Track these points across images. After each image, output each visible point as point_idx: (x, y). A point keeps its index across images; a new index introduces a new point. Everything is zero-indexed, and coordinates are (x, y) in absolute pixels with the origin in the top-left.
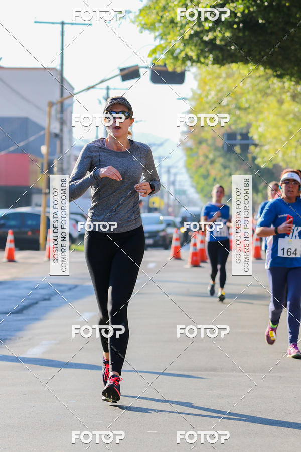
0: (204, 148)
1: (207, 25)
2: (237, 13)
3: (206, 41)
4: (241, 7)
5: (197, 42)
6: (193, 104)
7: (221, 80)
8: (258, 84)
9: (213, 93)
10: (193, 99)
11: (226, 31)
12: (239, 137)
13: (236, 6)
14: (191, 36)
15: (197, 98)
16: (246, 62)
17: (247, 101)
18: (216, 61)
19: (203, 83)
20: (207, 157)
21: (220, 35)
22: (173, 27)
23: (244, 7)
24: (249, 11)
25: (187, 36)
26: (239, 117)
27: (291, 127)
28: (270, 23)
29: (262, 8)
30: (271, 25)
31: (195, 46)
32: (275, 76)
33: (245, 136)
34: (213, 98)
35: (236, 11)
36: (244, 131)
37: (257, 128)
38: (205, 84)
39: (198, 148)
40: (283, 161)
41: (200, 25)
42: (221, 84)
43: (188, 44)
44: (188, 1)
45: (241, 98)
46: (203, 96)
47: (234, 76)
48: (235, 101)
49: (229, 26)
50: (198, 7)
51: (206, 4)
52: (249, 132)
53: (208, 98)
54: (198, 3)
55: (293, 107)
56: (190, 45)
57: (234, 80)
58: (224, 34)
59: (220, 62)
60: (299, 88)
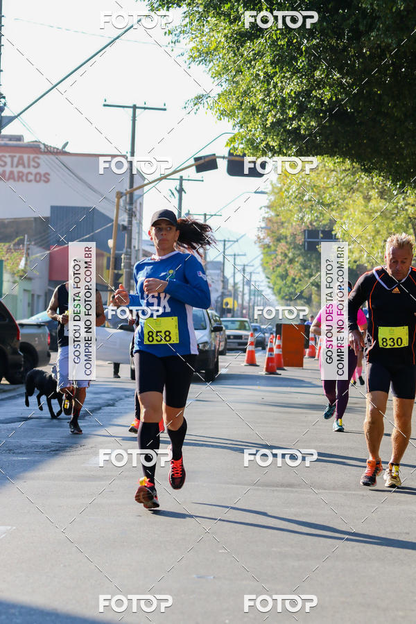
0: (283, 246)
1: (290, 113)
2: (324, 101)
3: (289, 130)
4: (328, 95)
6: (272, 198)
8: (344, 178)
9: (294, 187)
10: (273, 191)
11: (311, 121)
12: (321, 235)
13: (323, 93)
14: (273, 124)
15: (278, 192)
16: (332, 154)
17: (331, 195)
18: (300, 152)
19: (284, 176)
20: (286, 256)
21: (306, 124)
22: (253, 115)
23: (332, 95)
24: (337, 99)
25: (268, 125)
26: (322, 213)
27: (378, 226)
28: (359, 112)
31: (277, 135)
32: (363, 170)
33: (328, 234)
34: (294, 192)
35: (323, 99)
36: (327, 229)
37: (342, 225)
38: (287, 176)
39: (276, 246)
40: (368, 262)
41: (283, 113)
42: (303, 178)
43: (270, 133)
44: (271, 87)
45: (324, 193)
46: (283, 190)
47: (318, 169)
48: (318, 196)
49: (315, 114)
50: (282, 93)
51: (291, 90)
52: (333, 230)
53: (289, 192)
54: (282, 89)
55: (381, 205)
56: (272, 134)
57: (318, 174)
58: (309, 122)
59: (303, 153)
60: (389, 183)
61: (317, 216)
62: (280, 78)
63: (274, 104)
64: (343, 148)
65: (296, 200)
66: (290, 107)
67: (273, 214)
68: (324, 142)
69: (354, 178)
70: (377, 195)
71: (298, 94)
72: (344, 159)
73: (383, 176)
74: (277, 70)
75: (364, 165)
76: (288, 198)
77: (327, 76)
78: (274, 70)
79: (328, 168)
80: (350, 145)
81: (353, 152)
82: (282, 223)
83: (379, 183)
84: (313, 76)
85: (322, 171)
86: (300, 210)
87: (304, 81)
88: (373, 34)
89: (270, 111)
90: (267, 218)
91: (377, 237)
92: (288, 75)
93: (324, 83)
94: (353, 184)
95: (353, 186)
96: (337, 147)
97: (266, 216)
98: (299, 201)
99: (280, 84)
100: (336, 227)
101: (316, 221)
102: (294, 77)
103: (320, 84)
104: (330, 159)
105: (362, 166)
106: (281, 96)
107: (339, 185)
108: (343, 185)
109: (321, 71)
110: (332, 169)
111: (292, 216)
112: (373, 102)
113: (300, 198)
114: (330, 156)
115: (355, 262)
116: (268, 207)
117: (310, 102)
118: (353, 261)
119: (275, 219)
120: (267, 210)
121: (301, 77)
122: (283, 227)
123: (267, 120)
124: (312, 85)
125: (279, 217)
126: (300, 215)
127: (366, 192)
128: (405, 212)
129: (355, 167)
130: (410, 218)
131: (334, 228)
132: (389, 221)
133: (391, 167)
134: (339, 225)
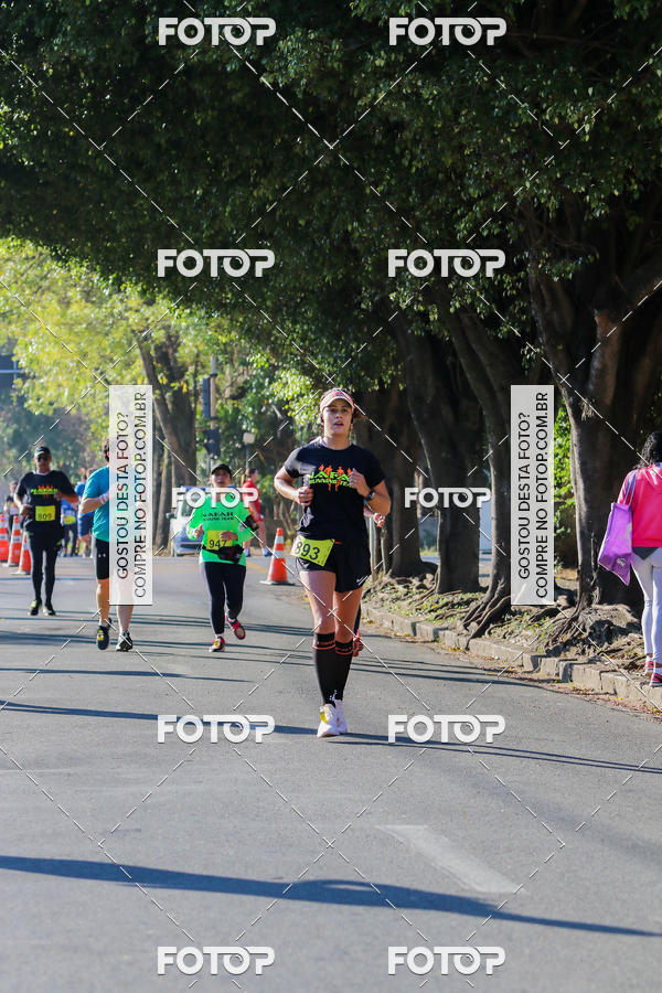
33: (6, 361)
36: (4, 353)
37: (26, 347)
52: (13, 355)
55: (86, 311)
60: (96, 277)
64: (19, 223)
69: (42, 271)
70: (79, 297)
72: (23, 241)
80: (31, 219)
81: (37, 230)
83: (80, 278)
88: (57, 41)
94: (41, 280)
95: (41, 283)
96: (10, 222)
100: (17, 350)
105: (51, 251)
107: (19, 283)
108: (25, 282)
110: (6, 257)
112: (63, 150)
115: (51, 404)
118: (47, 402)
127: (62, 292)
128: (124, 322)
129: (41, 254)
130: (133, 331)
131: (14, 352)
132: (100, 337)
133: (98, 251)
134: (23, 346)
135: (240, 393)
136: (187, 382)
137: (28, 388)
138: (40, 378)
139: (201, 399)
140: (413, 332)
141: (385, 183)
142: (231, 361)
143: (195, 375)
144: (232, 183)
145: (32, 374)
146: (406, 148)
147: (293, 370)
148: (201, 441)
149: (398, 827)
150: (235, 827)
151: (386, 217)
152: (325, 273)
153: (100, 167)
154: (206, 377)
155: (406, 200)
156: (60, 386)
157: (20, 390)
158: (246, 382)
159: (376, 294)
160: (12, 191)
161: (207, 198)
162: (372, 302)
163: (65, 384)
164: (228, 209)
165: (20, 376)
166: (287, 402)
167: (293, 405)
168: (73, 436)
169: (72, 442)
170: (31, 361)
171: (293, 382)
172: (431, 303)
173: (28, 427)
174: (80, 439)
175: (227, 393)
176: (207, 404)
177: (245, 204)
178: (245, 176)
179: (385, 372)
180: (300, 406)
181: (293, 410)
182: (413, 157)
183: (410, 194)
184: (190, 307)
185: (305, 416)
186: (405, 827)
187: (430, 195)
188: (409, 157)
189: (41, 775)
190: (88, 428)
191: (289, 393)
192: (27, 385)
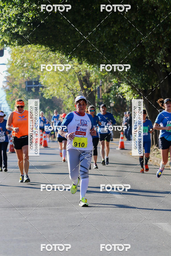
0: (15, 90)
1: (13, 25)
2: (29, 18)
3: (14, 33)
4: (31, 15)
5: (9, 34)
6: (9, 66)
7: (23, 53)
8: (43, 55)
9: (19, 61)
10: (9, 64)
11: (24, 28)
12: (34, 83)
13: (28, 14)
14: (5, 31)
15: (11, 63)
17: (37, 64)
18: (20, 44)
19: (14, 55)
20: (17, 94)
23: (33, 15)
24: (36, 16)
25: (3, 31)
26: (33, 73)
27: (60, 77)
28: (47, 23)
29: (42, 15)
30: (47, 24)
31: (8, 36)
32: (51, 51)
33: (37, 83)
34: (19, 63)
35: (28, 17)
36: (37, 80)
37: (43, 78)
38: (15, 56)
39: (12, 90)
40: (58, 95)
41: (10, 25)
42: (23, 56)
43: (4, 35)
44: (3, 12)
45: (34, 63)
46: (14, 62)
47: (30, 51)
48: (31, 65)
49: (25, 25)
50: (9, 15)
51: (13, 14)
52: (39, 81)
53: (16, 63)
54: (9, 13)
56: (5, 35)
57: (30, 54)
58: (23, 29)
59: (21, 44)
60: (64, 56)
61: (31, 74)
62: (7, 8)
63: (5, 21)
64: (40, 40)
65: (20, 67)
66: (13, 22)
67: (10, 74)
68: (31, 38)
69: (48, 54)
70: (59, 62)
71: (16, 15)
72: (42, 46)
73: (61, 53)
74: (5, 4)
75: (52, 48)
76: (16, 66)
77: (30, 6)
78: (4, 4)
79: (34, 51)
80: (44, 39)
81: (46, 42)
82: (15, 79)
83: (59, 57)
84: (23, 6)
85: (32, 52)
86: (23, 72)
87: (19, 9)
89: (4, 24)
90: (7, 77)
91: (61, 83)
92: (11, 6)
93: (29, 9)
94: (47, 57)
95: (47, 59)
96: (37, 40)
97: (7, 75)
98: (22, 67)
99: (7, 11)
100: (41, 79)
101: (31, 76)
102: (14, 7)
103: (27, 10)
104: (35, 46)
105: (50, 48)
106: (8, 16)
107: (41, 58)
108: (42, 58)
109: (26, 4)
110: (36, 51)
111: (19, 75)
112: (53, 17)
113: (22, 66)
114: (35, 45)
115: (51, 95)
116: (8, 71)
117: (23, 19)
118: (50, 95)
119: (11, 77)
120: (7, 72)
121: (17, 7)
122: (15, 81)
123: (2, 29)
124: (23, 11)
125: (13, 76)
126: (23, 74)
127: (54, 61)
128: (73, 70)
129: (47, 50)
130: (76, 73)
131: (40, 80)
132: (66, 75)
133: (65, 48)
134: (42, 78)
135: (109, 91)
136: (93, 88)
137: (44, 91)
138: (47, 87)
139: (97, 93)
140: (162, 71)
141: (152, 25)
142: (106, 81)
143: (95, 85)
144: (105, 26)
145: (45, 87)
146: (159, 15)
147: (125, 84)
148: (97, 106)
149: (159, 224)
150: (109, 224)
151: (153, 36)
152: (134, 53)
153: (65, 23)
154: (99, 86)
155: (159, 31)
156: (54, 90)
157: (41, 91)
158: (111, 87)
159: (150, 59)
160: (38, 31)
161: (97, 31)
162: (149, 62)
163: (55, 89)
164: (104, 34)
165: (41, 87)
166: (123, 93)
167: (126, 94)
168: (58, 105)
169: (58, 107)
170: (45, 82)
171: (125, 87)
172: (167, 62)
173: (44, 103)
174: (60, 106)
175: (105, 91)
176: (99, 94)
177: (109, 33)
178: (109, 24)
179: (154, 84)
180: (127, 95)
181: (125, 96)
182: (161, 17)
183: (160, 28)
184: (93, 65)
185: (129, 98)
186: (161, 223)
187: (166, 29)
188: (159, 17)
189: (49, 209)
190: (63, 102)
191: (124, 91)
192: (44, 90)
